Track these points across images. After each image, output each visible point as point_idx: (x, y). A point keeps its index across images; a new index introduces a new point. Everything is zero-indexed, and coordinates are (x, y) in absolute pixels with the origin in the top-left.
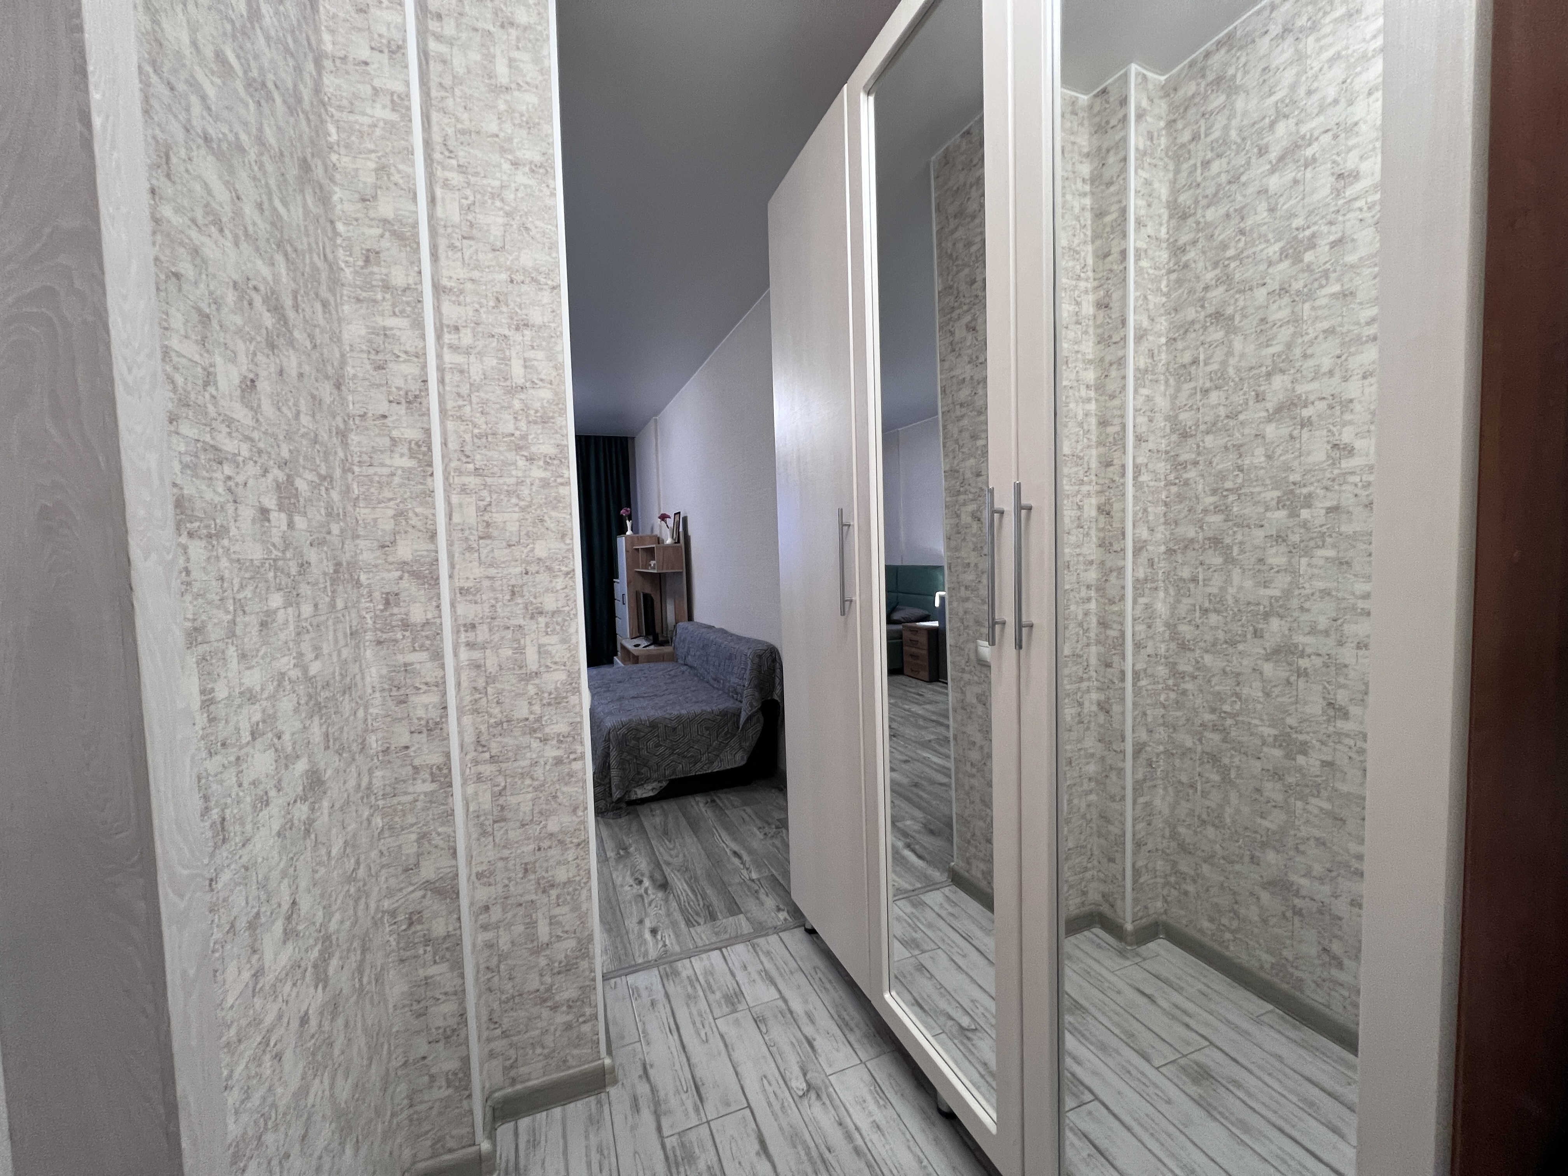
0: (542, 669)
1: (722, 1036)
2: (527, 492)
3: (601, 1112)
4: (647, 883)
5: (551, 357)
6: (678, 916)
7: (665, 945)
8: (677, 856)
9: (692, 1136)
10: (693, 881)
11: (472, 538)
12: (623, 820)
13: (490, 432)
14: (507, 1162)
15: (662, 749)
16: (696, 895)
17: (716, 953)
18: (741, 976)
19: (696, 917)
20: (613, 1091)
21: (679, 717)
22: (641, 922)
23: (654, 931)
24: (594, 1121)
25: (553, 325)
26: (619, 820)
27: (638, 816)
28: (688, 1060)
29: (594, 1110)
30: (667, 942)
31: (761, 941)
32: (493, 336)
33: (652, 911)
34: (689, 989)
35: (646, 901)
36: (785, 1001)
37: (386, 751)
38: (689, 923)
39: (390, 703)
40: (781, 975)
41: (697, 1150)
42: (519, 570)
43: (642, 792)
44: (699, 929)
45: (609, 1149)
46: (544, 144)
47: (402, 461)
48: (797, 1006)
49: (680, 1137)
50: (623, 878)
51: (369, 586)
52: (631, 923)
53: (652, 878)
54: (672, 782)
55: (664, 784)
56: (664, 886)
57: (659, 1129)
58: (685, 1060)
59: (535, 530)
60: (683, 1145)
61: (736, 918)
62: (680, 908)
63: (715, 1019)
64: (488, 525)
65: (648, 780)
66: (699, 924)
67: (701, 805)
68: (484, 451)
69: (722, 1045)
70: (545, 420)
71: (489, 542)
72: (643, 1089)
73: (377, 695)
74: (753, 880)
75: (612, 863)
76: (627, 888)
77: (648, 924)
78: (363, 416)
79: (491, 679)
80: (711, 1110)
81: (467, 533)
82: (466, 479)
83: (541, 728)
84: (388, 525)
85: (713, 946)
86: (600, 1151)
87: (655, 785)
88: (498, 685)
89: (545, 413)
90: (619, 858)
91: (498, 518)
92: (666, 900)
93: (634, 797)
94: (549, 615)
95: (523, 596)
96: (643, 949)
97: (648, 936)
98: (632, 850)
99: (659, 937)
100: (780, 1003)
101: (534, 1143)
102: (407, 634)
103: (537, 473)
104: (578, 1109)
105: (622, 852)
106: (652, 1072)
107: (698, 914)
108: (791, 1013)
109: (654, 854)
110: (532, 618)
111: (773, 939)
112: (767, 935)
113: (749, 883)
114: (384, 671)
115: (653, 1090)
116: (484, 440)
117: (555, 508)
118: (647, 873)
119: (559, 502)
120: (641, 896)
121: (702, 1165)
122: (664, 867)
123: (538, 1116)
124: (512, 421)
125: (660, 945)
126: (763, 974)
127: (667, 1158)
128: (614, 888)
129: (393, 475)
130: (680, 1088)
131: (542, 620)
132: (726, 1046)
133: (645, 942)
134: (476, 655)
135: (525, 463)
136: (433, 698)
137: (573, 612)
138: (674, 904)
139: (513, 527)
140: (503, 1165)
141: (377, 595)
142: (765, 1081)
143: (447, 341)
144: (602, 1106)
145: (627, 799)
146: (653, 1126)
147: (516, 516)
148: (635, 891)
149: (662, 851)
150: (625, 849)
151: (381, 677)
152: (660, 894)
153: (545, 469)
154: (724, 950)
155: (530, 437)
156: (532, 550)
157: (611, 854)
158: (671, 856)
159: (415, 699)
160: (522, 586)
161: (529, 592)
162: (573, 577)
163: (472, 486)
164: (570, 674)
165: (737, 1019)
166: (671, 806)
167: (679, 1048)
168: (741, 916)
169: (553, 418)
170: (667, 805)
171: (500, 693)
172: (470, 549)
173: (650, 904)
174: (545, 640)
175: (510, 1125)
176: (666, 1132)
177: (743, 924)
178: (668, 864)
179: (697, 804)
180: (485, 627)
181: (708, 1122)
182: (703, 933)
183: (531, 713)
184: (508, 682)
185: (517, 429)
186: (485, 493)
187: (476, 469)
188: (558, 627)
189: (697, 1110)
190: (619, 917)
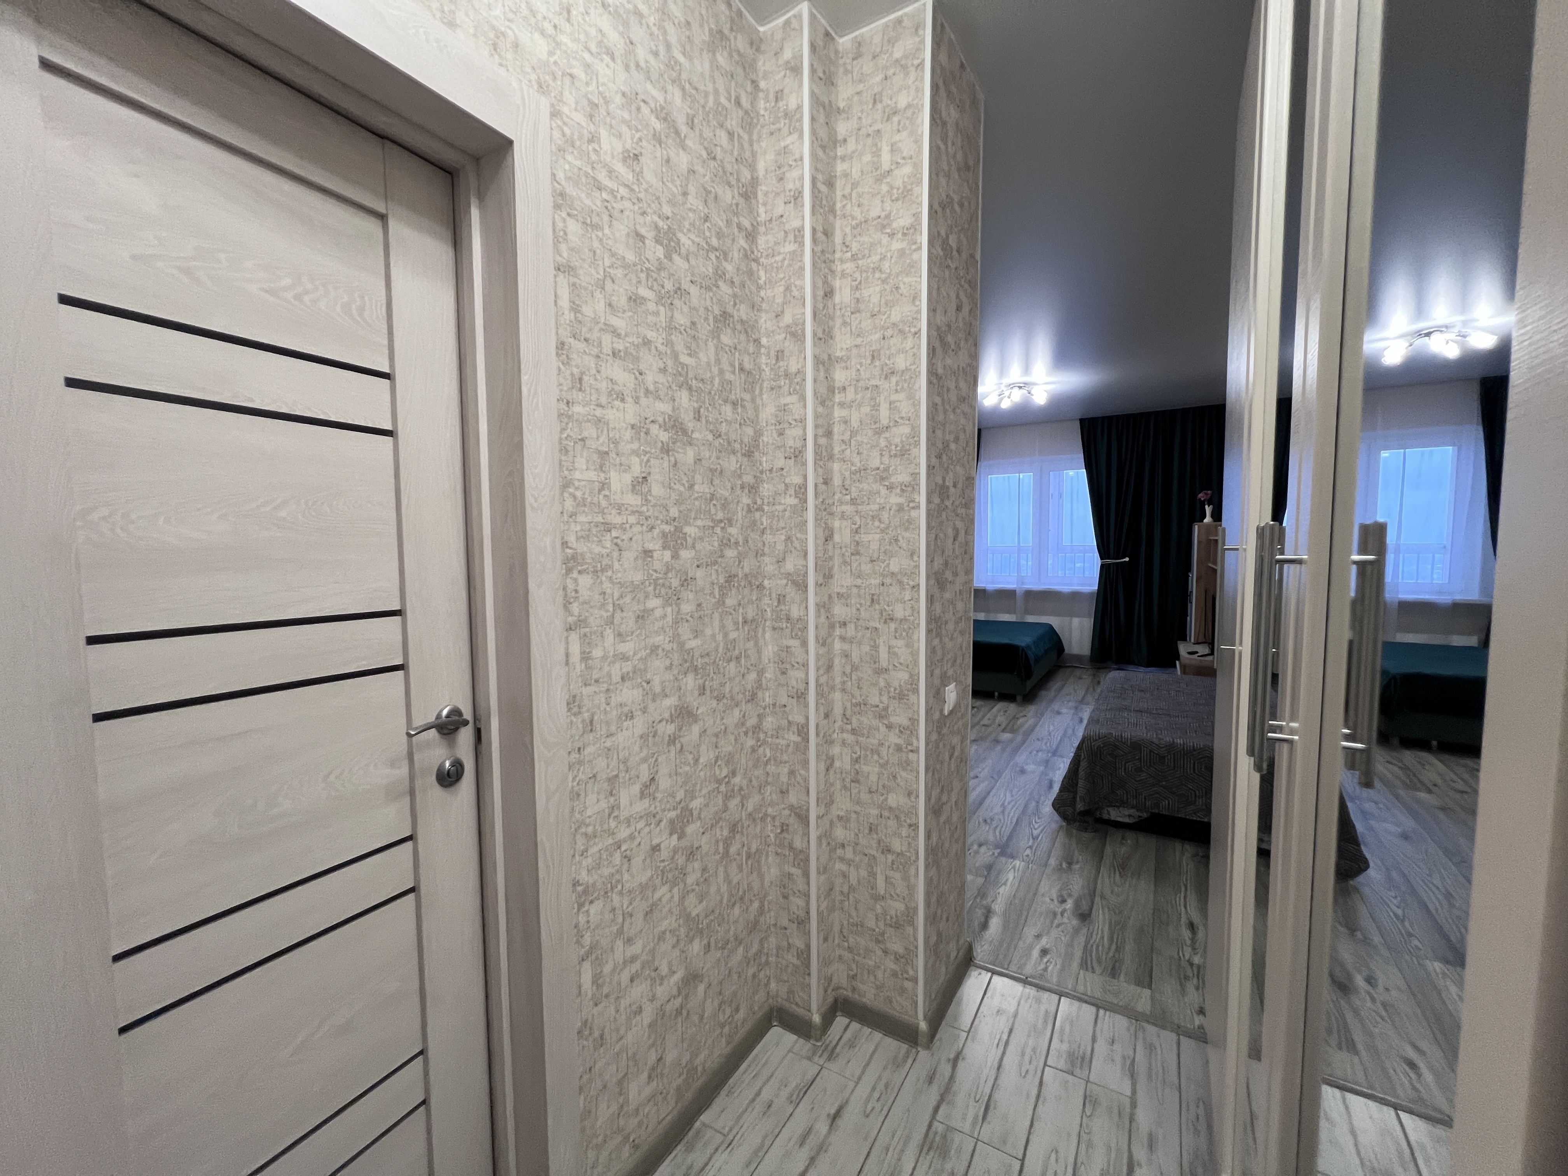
0: (891, 667)
1: (1041, 1083)
2: (887, 516)
3: (905, 1061)
4: (1069, 904)
5: (912, 397)
6: (1078, 954)
7: (1045, 970)
8: (1118, 895)
9: (957, 1138)
10: (1117, 927)
11: (847, 554)
12: (1086, 836)
13: (862, 468)
14: (831, 1042)
15: (1143, 776)
16: (1110, 945)
17: (1093, 1009)
18: (1101, 1047)
19: (1095, 964)
20: (923, 1054)
21: (1171, 747)
22: (1038, 937)
23: (1044, 952)
24: (897, 1063)
25: (913, 367)
26: (1084, 834)
27: (1106, 838)
28: (996, 1079)
29: (901, 1056)
30: (1050, 968)
31: (1151, 1029)
32: (868, 388)
33: (1054, 933)
34: (1040, 1021)
35: (1056, 922)
36: (1134, 1105)
37: (774, 705)
38: (1084, 965)
39: (778, 673)
40: (1150, 1077)
41: (953, 1152)
42: (877, 581)
43: (1114, 814)
44: (1089, 975)
45: (892, 1089)
46: (915, 206)
47: (791, 500)
48: (1144, 1118)
49: (947, 1130)
50: (1049, 889)
51: (770, 588)
52: (1030, 932)
53: (1077, 905)
54: (1154, 816)
55: (1145, 815)
56: (1084, 917)
57: (936, 1110)
58: (993, 1077)
59: (891, 548)
60: (944, 1137)
61: (1139, 989)
62: (1085, 947)
63: (1045, 1064)
64: (858, 543)
65: (1123, 804)
66: (1094, 972)
67: (1187, 855)
68: (858, 484)
69: (1034, 1092)
70: (903, 453)
71: (858, 557)
72: (945, 1069)
73: (771, 665)
74: (1191, 964)
75: (1049, 870)
76: (1047, 900)
77: (1044, 942)
78: (771, 470)
79: (855, 668)
80: (986, 1132)
81: (844, 550)
82: (845, 508)
83: (887, 716)
84: (780, 547)
85: (1093, 1001)
86: (886, 1086)
87: (1132, 811)
88: (859, 673)
89: (903, 446)
90: (1059, 868)
91: (865, 538)
92: (1077, 931)
93: (1105, 816)
94: (898, 622)
95: (879, 604)
96: (1023, 961)
97: (1036, 953)
98: (1076, 867)
99: (1045, 960)
100: (1127, 1101)
101: (851, 1045)
102: (789, 625)
103: (895, 499)
104: (892, 1046)
105: (1064, 865)
106: (961, 1064)
107: (1099, 961)
108: (1132, 1120)
109: (1096, 883)
110: (885, 622)
111: (1169, 1037)
112: (1163, 1027)
113: (1184, 963)
114: (776, 649)
115: (952, 1077)
116: (858, 475)
117: (907, 529)
118: (1076, 895)
119: (911, 523)
120: (1055, 914)
121: (948, 1166)
122: (1097, 899)
123: (866, 1028)
124: (879, 457)
125: (1043, 966)
126: (1128, 1063)
127: (927, 1135)
128: (1035, 894)
129: (785, 510)
130: (973, 1095)
131: (893, 626)
132: (1038, 1097)
133: (1028, 955)
134: (846, 647)
135: (887, 492)
136: (801, 675)
137: (916, 622)
138: (1082, 939)
139: (874, 546)
140: (827, 1042)
141: (774, 596)
142: (1053, 1156)
143: (837, 400)
144: (908, 1057)
145: (1098, 814)
146: (933, 1103)
147: (877, 536)
148: (1052, 906)
149: (1105, 882)
150: (1070, 864)
151: (774, 653)
152: (1075, 922)
153: (901, 496)
154: (1101, 1012)
155: (891, 469)
156: (888, 565)
157: (1053, 862)
158: (1112, 892)
159: (791, 673)
160: (879, 596)
161: (884, 601)
162: (918, 591)
163: (847, 513)
164: (911, 676)
165: (1067, 1082)
166: (1149, 843)
167: (996, 1065)
168: (1147, 992)
169: (909, 450)
170: (1142, 838)
171: (860, 679)
172: (845, 563)
173: (1058, 926)
174: (894, 642)
175: (847, 1021)
176: (940, 1116)
177: (1143, 1000)
178: (1103, 897)
179: (1183, 853)
180: (853, 626)
181: (977, 1140)
182: (1092, 983)
183: (881, 702)
184: (866, 672)
185: (882, 463)
186: (857, 519)
187: (851, 499)
188: (904, 634)
189: (974, 1123)
190: (1022, 921)
